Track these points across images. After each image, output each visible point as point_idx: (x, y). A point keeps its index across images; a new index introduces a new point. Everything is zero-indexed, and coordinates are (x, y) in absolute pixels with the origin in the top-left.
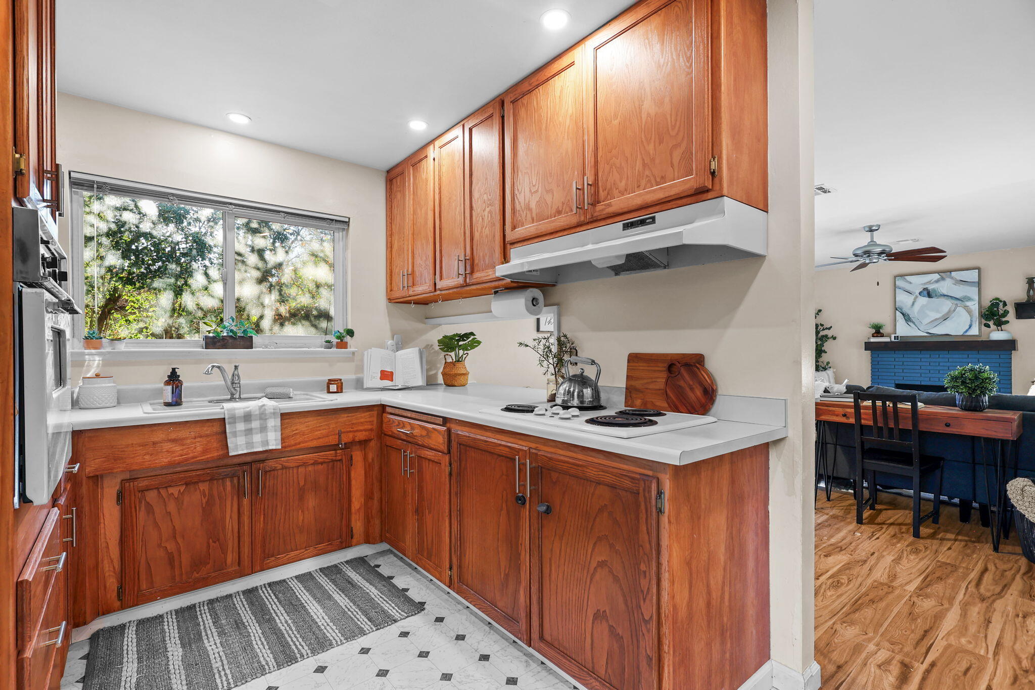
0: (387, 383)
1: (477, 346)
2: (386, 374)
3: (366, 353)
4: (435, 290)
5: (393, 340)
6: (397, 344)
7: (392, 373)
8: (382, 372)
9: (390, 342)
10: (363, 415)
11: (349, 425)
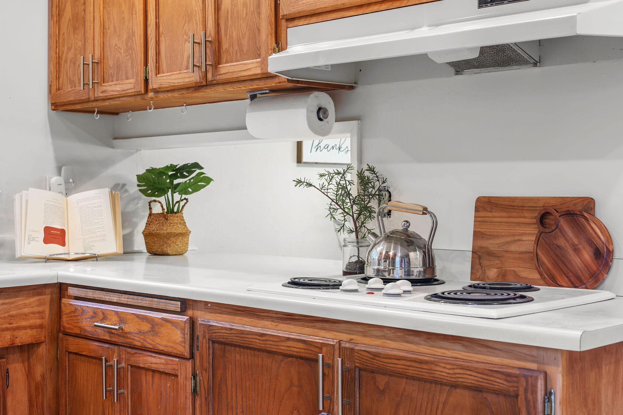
0: (54, 249)
1: (204, 186)
2: (53, 234)
3: (17, 197)
4: (146, 90)
5: (60, 174)
6: (67, 182)
7: (63, 232)
8: (48, 230)
9: (55, 179)
10: (27, 301)
11: (5, 318)
